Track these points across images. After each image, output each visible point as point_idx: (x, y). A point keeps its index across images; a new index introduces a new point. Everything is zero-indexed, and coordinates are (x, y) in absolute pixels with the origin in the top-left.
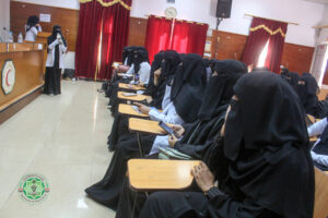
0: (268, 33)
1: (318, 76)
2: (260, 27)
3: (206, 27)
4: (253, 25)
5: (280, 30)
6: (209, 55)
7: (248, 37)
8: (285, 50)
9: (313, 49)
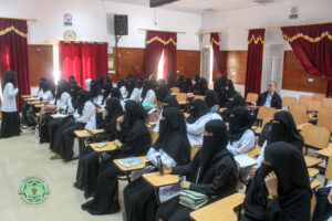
0: (162, 44)
1: (208, 76)
2: (155, 39)
3: (106, 45)
4: (148, 38)
5: (171, 39)
6: (113, 72)
7: (145, 50)
8: (178, 57)
9: (199, 52)
